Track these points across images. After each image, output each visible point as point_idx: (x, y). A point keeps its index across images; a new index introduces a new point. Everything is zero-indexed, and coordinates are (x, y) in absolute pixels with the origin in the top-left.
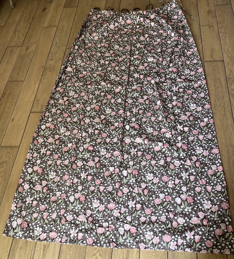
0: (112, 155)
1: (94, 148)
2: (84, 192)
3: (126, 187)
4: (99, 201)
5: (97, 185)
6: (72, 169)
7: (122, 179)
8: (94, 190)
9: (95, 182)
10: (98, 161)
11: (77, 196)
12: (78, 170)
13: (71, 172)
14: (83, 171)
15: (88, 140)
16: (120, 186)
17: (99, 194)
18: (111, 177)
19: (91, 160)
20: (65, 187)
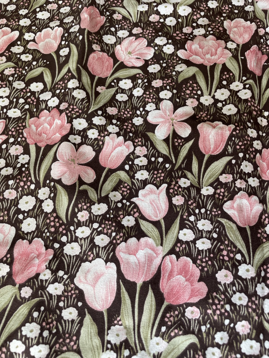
2: (187, 235)
6: (86, 79)
9: (256, 166)
10: (247, 38)
11: (132, 259)
12: (126, 84)
13: (80, 95)
14: (163, 94)
19: (202, 31)
20: (44, 193)
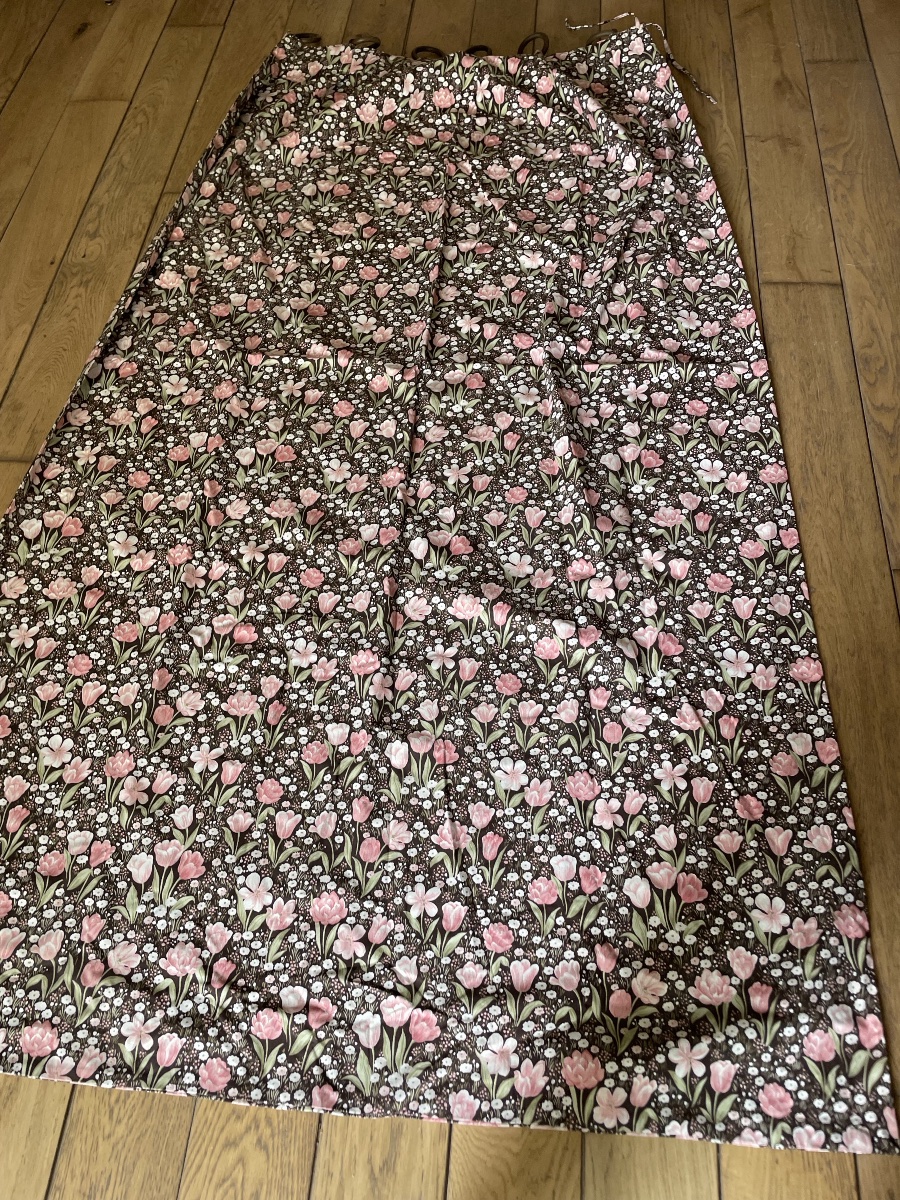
0: (343, 667)
1: (259, 632)
2: (201, 838)
3: (399, 820)
4: (269, 882)
5: (266, 806)
6: (150, 728)
7: (381, 782)
8: (249, 831)
9: (255, 792)
10: (274, 692)
11: (164, 853)
12: (180, 730)
13: (144, 741)
14: (203, 740)
15: (235, 596)
16: (374, 815)
17: (272, 848)
18: (330, 770)
19: (243, 686)
20: (113, 810)
